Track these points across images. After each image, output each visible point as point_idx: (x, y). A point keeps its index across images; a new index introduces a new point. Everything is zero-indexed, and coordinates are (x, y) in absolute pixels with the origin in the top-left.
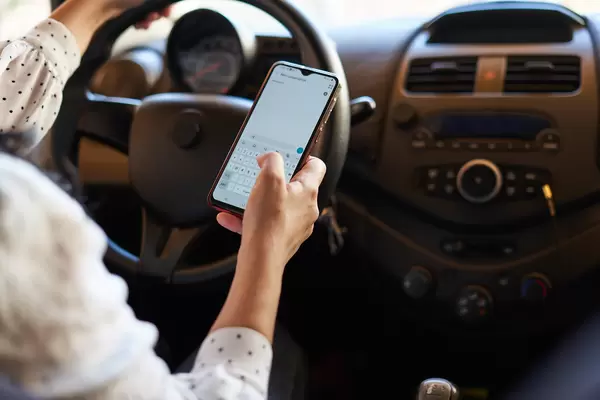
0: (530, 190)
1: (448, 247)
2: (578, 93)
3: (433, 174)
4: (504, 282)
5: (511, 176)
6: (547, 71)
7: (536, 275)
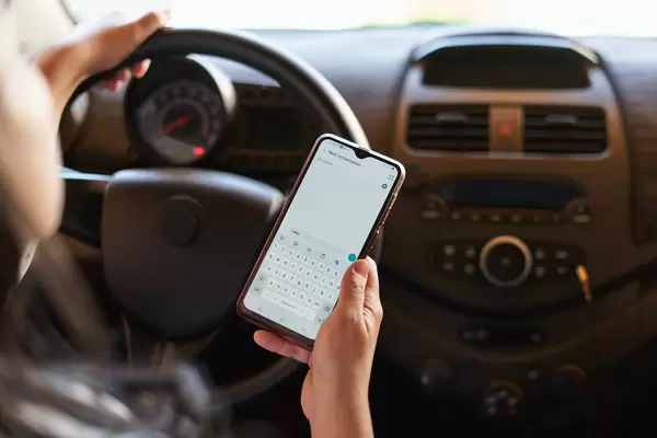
0: (561, 270)
1: (467, 335)
2: (605, 155)
3: (449, 250)
4: (533, 375)
5: (540, 255)
6: (568, 127)
7: (572, 367)
